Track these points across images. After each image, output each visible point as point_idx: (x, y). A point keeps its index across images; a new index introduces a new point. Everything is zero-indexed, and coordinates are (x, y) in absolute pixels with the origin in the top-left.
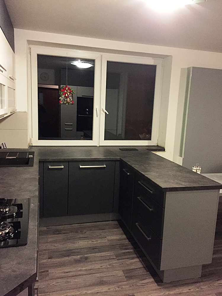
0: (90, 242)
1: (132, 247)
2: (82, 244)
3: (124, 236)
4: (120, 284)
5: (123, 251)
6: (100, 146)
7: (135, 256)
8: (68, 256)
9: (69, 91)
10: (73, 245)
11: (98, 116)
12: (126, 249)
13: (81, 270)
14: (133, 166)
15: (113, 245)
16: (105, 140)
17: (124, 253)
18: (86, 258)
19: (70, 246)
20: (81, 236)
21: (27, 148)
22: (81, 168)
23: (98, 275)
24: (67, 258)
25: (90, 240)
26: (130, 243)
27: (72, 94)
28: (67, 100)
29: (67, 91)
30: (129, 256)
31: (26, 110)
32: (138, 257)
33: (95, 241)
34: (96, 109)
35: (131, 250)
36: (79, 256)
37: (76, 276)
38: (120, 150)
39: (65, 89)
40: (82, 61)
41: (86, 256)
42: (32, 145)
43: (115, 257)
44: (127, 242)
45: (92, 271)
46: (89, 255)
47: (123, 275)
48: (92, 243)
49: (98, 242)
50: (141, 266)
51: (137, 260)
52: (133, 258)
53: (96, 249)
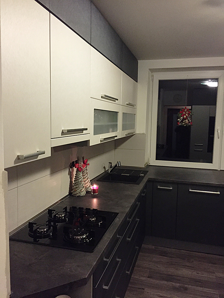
0: (195, 273)
2: (185, 272)
6: (221, 170)
8: (167, 280)
9: (187, 112)
10: (176, 271)
15: (219, 284)
18: (186, 289)
19: (172, 271)
20: (188, 264)
21: (144, 167)
22: (190, 192)
24: (166, 282)
25: (195, 271)
27: (191, 116)
28: (185, 121)
29: (185, 112)
31: (145, 132)
33: (201, 273)
34: (217, 131)
36: (178, 284)
39: (184, 111)
41: (186, 286)
42: (149, 164)
46: (190, 286)
48: (197, 274)
49: (204, 276)
53: (200, 282)
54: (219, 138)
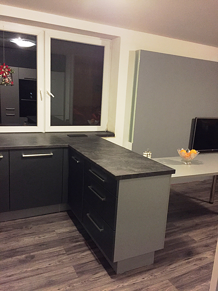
0: (37, 238)
1: (83, 238)
2: (27, 241)
3: (75, 228)
4: (71, 282)
5: (74, 244)
6: (46, 133)
7: (86, 248)
8: (11, 256)
9: (7, 70)
10: (17, 243)
11: (43, 100)
12: (77, 242)
13: (26, 272)
14: (83, 153)
15: (62, 239)
16: (51, 126)
17: (75, 246)
18: (33, 257)
19: (14, 244)
20: (27, 232)
22: (24, 157)
23: (46, 275)
24: (10, 259)
25: (36, 236)
26: (81, 234)
27: (11, 74)
28: (5, 80)
29: (4, 69)
30: (80, 250)
32: (90, 250)
33: (42, 236)
34: (40, 92)
35: (83, 242)
36: (24, 256)
37: (21, 279)
38: (68, 136)
40: (23, 39)
41: (32, 254)
43: (65, 252)
44: (77, 233)
45: (39, 271)
46: (36, 253)
47: (74, 271)
48: (39, 238)
49: (47, 237)
50: (93, 259)
51: (89, 252)
52: (84, 251)
53: (43, 245)
54: (42, 100)
